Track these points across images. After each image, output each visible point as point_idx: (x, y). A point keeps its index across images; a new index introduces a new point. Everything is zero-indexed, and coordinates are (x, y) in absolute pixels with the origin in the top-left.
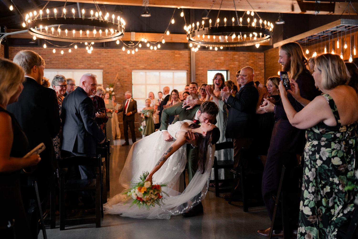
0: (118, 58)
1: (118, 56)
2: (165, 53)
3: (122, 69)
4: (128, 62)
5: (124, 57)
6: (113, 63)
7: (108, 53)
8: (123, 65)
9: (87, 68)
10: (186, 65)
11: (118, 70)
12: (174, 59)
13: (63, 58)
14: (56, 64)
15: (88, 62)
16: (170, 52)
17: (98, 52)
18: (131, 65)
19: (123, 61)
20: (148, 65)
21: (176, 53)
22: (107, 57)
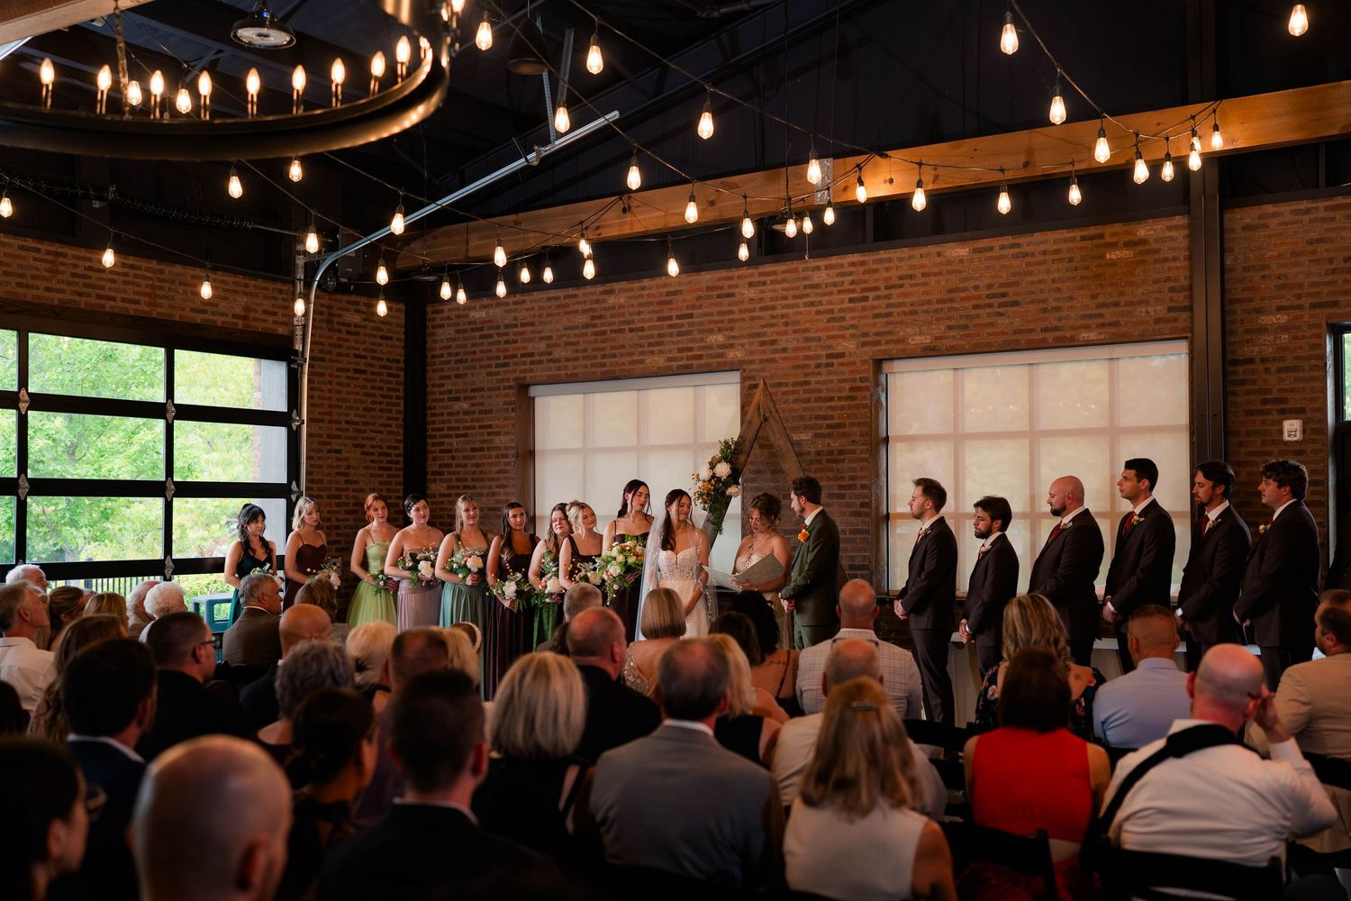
0: (806, 305)
1: (808, 295)
2: (1043, 247)
3: (824, 361)
4: (855, 322)
5: (835, 298)
6: (786, 333)
7: (764, 283)
8: (829, 338)
9: (678, 367)
10: (1170, 310)
11: (805, 366)
12: (1097, 276)
13: (590, 331)
14: (567, 360)
15: (680, 338)
16: (1073, 240)
17: (722, 288)
18: (865, 335)
19: (828, 321)
20: (950, 328)
21: (1108, 239)
22: (758, 305)
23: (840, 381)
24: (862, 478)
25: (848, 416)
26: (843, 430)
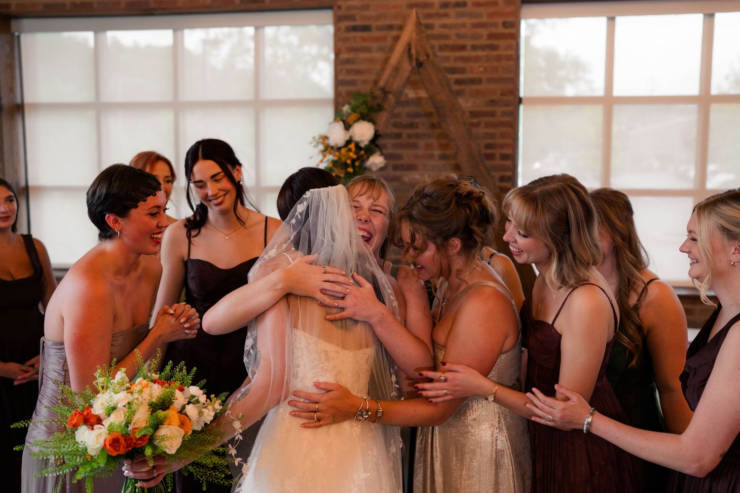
23: (475, 26)
24: (503, 146)
25: (485, 70)
26: (479, 87)
